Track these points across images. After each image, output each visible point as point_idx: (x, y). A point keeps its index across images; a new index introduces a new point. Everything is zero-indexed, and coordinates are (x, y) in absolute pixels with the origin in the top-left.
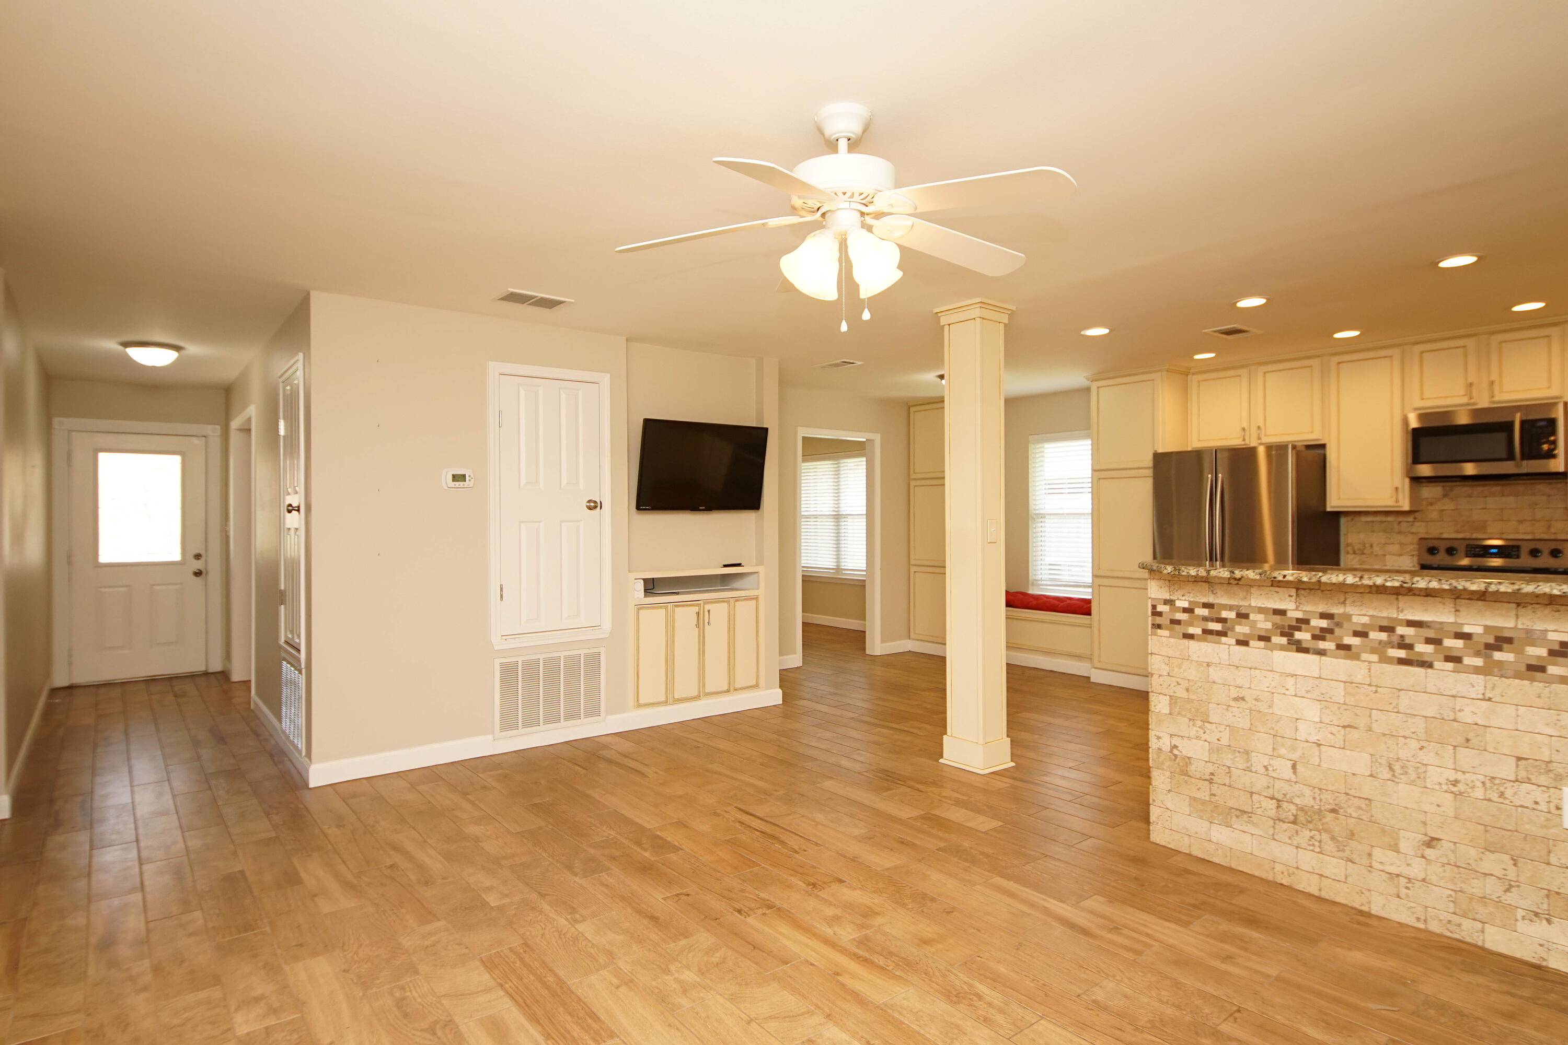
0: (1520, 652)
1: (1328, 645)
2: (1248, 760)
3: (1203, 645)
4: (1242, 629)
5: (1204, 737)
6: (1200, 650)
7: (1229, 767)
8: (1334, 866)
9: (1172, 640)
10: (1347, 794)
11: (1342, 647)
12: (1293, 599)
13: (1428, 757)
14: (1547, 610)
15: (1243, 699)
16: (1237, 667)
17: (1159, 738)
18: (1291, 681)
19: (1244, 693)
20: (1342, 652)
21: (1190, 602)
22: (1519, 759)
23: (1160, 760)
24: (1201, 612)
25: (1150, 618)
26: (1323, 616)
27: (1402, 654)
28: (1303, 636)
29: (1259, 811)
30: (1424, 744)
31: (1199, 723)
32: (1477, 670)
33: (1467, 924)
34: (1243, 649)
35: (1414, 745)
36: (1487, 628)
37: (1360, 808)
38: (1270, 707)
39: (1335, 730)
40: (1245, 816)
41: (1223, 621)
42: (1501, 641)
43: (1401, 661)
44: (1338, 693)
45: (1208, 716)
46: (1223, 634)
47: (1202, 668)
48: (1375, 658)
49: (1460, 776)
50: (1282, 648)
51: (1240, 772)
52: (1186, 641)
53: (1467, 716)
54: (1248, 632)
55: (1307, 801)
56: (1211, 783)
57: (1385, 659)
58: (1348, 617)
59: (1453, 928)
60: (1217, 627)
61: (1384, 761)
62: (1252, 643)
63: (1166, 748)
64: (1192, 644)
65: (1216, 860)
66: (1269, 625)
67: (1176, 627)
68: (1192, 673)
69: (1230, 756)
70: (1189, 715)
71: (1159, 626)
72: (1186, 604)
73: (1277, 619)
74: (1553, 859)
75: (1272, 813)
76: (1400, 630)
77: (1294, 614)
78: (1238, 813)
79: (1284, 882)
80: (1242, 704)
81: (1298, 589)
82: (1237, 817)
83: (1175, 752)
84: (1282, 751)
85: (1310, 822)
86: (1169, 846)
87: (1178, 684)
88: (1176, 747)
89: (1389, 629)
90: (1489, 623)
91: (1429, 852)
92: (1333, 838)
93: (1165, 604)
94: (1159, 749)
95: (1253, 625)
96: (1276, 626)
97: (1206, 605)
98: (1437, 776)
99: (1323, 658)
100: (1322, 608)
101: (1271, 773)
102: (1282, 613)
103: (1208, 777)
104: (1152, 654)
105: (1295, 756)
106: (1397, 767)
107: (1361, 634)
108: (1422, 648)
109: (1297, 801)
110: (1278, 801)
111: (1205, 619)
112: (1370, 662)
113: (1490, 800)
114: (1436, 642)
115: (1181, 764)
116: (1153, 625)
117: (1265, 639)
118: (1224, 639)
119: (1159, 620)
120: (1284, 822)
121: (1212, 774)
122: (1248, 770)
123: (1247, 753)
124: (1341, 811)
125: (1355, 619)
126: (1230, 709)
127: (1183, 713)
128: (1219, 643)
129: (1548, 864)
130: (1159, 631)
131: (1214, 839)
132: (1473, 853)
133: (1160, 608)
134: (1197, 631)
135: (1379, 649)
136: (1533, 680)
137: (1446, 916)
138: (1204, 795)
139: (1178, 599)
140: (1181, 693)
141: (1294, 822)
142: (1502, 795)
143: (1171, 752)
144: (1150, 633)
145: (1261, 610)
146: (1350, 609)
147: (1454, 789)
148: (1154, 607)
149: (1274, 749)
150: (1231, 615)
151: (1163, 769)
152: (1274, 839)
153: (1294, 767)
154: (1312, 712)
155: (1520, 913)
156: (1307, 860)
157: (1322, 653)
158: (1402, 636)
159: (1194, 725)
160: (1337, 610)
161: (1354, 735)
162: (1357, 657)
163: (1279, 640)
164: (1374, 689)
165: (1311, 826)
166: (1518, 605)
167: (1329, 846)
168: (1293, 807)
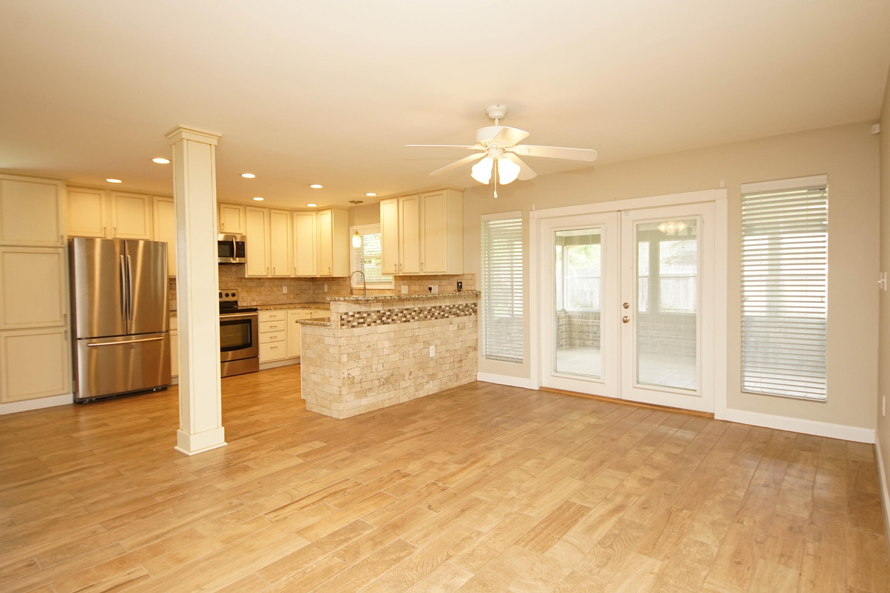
0: (423, 313)
1: (390, 320)
2: (372, 368)
3: (358, 328)
4: (369, 320)
5: (359, 365)
6: (357, 331)
7: (366, 374)
8: (392, 394)
9: (348, 329)
10: (395, 368)
11: (393, 320)
12: (382, 306)
13: (410, 349)
14: (427, 302)
15: (370, 346)
16: (368, 335)
17: (343, 373)
18: (382, 335)
19: (370, 344)
20: (393, 322)
21: (354, 312)
22: (424, 342)
23: (344, 382)
24: (357, 316)
25: (340, 322)
26: (389, 311)
27: (404, 319)
28: (384, 319)
29: (375, 386)
30: (409, 345)
31: (357, 361)
32: (418, 320)
33: (417, 393)
34: (369, 327)
35: (407, 346)
36: (419, 308)
37: (397, 371)
38: (377, 346)
39: (392, 348)
40: (371, 390)
41: (363, 318)
42: (421, 311)
43: (405, 321)
44: (392, 335)
45: (360, 356)
46: (364, 323)
47: (358, 338)
48: (399, 322)
49: (415, 352)
50: (380, 324)
51: (369, 374)
52: (352, 329)
53: (416, 334)
54: (370, 320)
55: (387, 375)
56: (361, 383)
57: (401, 322)
58: (394, 310)
59: (415, 396)
60: (361, 321)
61: (402, 354)
62: (372, 324)
63: (346, 376)
64: (354, 329)
65: (363, 413)
66: (376, 317)
67: (349, 323)
68: (354, 341)
69: (367, 369)
70: (354, 359)
71: (343, 325)
72: (352, 314)
73: (378, 314)
74: (429, 367)
75: (378, 385)
76: (405, 312)
77: (382, 312)
78: (369, 390)
79: (381, 408)
80: (370, 348)
81: (383, 302)
82: (368, 392)
83: (349, 376)
84: (380, 361)
85: (387, 382)
86: (347, 417)
87: (350, 347)
88: (349, 374)
89: (402, 312)
90: (419, 307)
91: (411, 377)
92: (392, 385)
93: (345, 315)
94: (344, 378)
95: (372, 318)
96: (378, 317)
97: (359, 313)
98: (411, 353)
99: (389, 325)
100: (388, 308)
101: (378, 370)
102: (379, 311)
103: (360, 381)
104: (340, 338)
105: (383, 362)
106: (404, 355)
107: (397, 315)
108: (408, 316)
109: (384, 377)
110: (379, 379)
111: (359, 318)
112: (398, 323)
113: (420, 356)
114: (410, 314)
115: (352, 380)
116: (341, 324)
117: (375, 322)
118: (364, 325)
119: (343, 322)
120: (381, 386)
121: (361, 379)
122: (372, 372)
123: (371, 366)
124: (394, 375)
125: (395, 310)
126: (366, 351)
127: (352, 359)
128: (362, 327)
129: (428, 368)
130: (343, 327)
131: (362, 405)
132: (417, 372)
133: (344, 317)
134: (355, 324)
135: (400, 320)
136: (425, 320)
137: (414, 393)
138: (359, 389)
139: (350, 312)
140: (351, 351)
141: (383, 385)
142: (421, 354)
143: (348, 377)
144: (340, 329)
145: (374, 312)
146: (395, 307)
147: (414, 356)
148: (341, 317)
149: (378, 361)
150: (365, 315)
151: (345, 386)
152: (378, 394)
153: (383, 365)
154: (387, 344)
155: (425, 383)
156: (386, 396)
157: (388, 323)
158: (405, 314)
159: (356, 362)
160: (391, 308)
161: (396, 348)
162: (396, 323)
163: (379, 322)
164: (399, 332)
165: (387, 384)
166: (423, 301)
167: (391, 388)
168: (383, 379)
